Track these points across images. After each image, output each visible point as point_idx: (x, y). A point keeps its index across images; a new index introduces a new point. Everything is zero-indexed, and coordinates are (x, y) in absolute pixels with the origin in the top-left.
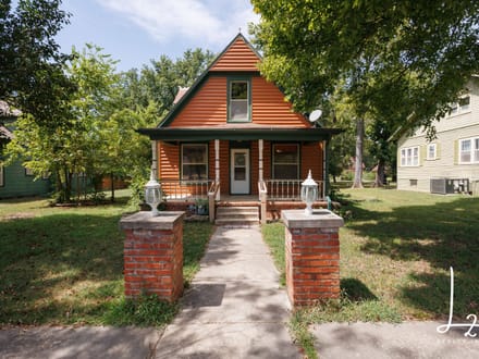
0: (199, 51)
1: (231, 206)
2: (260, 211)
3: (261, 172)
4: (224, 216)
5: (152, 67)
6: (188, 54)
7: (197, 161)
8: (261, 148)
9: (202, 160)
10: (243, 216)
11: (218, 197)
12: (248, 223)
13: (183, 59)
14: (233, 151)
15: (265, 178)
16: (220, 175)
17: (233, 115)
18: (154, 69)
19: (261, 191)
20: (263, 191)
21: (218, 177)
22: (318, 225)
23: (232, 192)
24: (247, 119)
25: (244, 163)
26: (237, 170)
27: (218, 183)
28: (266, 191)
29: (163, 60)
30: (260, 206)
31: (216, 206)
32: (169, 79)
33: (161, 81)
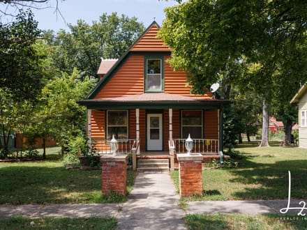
0: (114, 15)
1: (148, 158)
2: (170, 162)
3: (171, 133)
4: (144, 166)
5: (69, 31)
6: (104, 17)
7: (119, 123)
8: (171, 115)
9: (123, 123)
10: (157, 166)
11: (138, 153)
12: (161, 170)
13: (99, 22)
14: (149, 116)
15: (173, 137)
16: (140, 135)
17: (149, 87)
18: (71, 33)
19: (170, 147)
20: (172, 147)
21: (138, 136)
22: (192, 159)
23: (148, 149)
24: (160, 90)
25: (158, 125)
26: (152, 131)
27: (138, 142)
28: (174, 147)
29: (80, 24)
30: (169, 159)
31: (137, 159)
32: (86, 42)
33: (77, 44)
